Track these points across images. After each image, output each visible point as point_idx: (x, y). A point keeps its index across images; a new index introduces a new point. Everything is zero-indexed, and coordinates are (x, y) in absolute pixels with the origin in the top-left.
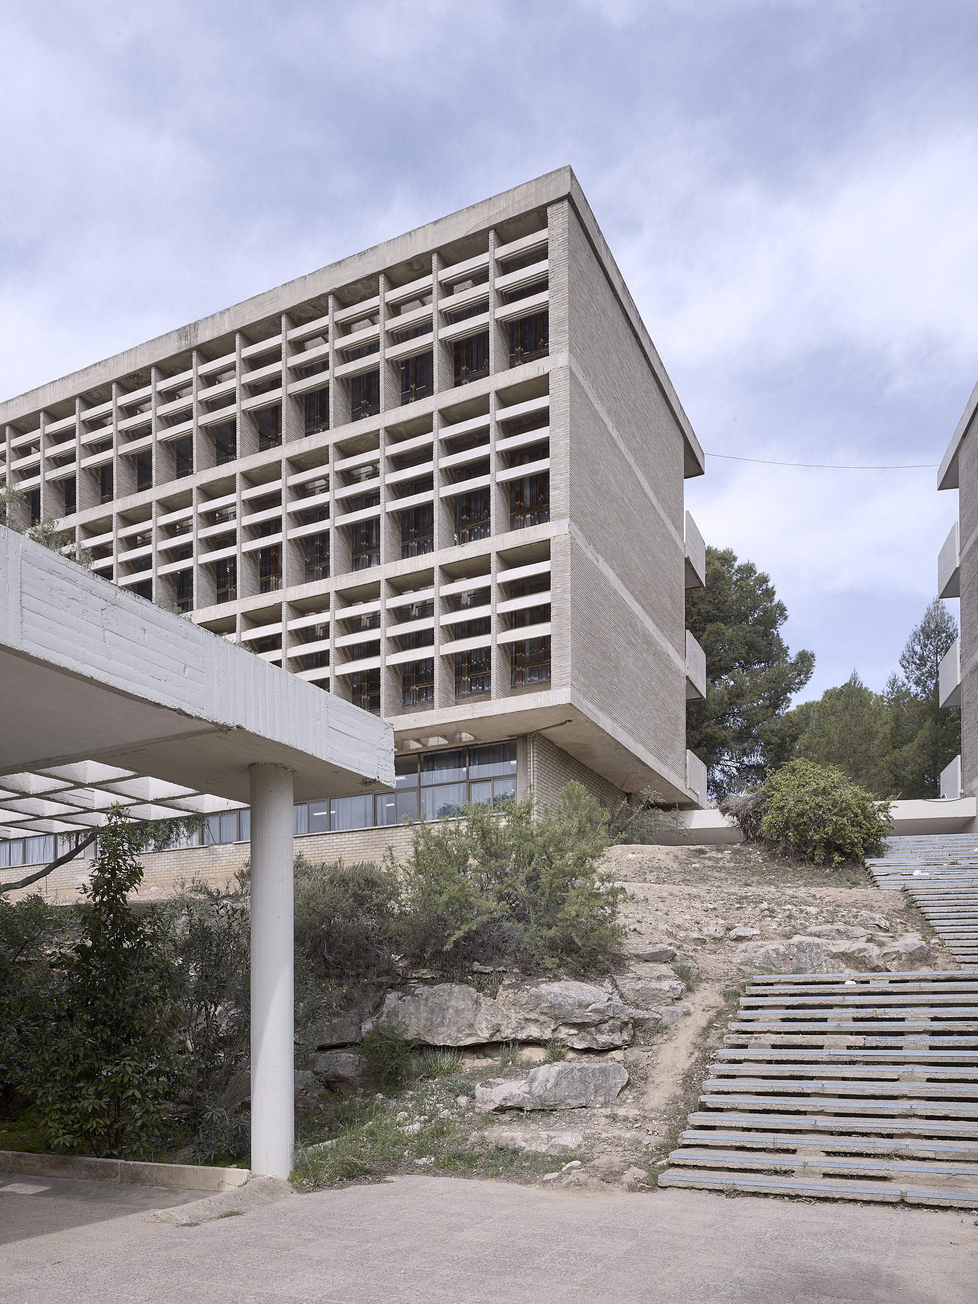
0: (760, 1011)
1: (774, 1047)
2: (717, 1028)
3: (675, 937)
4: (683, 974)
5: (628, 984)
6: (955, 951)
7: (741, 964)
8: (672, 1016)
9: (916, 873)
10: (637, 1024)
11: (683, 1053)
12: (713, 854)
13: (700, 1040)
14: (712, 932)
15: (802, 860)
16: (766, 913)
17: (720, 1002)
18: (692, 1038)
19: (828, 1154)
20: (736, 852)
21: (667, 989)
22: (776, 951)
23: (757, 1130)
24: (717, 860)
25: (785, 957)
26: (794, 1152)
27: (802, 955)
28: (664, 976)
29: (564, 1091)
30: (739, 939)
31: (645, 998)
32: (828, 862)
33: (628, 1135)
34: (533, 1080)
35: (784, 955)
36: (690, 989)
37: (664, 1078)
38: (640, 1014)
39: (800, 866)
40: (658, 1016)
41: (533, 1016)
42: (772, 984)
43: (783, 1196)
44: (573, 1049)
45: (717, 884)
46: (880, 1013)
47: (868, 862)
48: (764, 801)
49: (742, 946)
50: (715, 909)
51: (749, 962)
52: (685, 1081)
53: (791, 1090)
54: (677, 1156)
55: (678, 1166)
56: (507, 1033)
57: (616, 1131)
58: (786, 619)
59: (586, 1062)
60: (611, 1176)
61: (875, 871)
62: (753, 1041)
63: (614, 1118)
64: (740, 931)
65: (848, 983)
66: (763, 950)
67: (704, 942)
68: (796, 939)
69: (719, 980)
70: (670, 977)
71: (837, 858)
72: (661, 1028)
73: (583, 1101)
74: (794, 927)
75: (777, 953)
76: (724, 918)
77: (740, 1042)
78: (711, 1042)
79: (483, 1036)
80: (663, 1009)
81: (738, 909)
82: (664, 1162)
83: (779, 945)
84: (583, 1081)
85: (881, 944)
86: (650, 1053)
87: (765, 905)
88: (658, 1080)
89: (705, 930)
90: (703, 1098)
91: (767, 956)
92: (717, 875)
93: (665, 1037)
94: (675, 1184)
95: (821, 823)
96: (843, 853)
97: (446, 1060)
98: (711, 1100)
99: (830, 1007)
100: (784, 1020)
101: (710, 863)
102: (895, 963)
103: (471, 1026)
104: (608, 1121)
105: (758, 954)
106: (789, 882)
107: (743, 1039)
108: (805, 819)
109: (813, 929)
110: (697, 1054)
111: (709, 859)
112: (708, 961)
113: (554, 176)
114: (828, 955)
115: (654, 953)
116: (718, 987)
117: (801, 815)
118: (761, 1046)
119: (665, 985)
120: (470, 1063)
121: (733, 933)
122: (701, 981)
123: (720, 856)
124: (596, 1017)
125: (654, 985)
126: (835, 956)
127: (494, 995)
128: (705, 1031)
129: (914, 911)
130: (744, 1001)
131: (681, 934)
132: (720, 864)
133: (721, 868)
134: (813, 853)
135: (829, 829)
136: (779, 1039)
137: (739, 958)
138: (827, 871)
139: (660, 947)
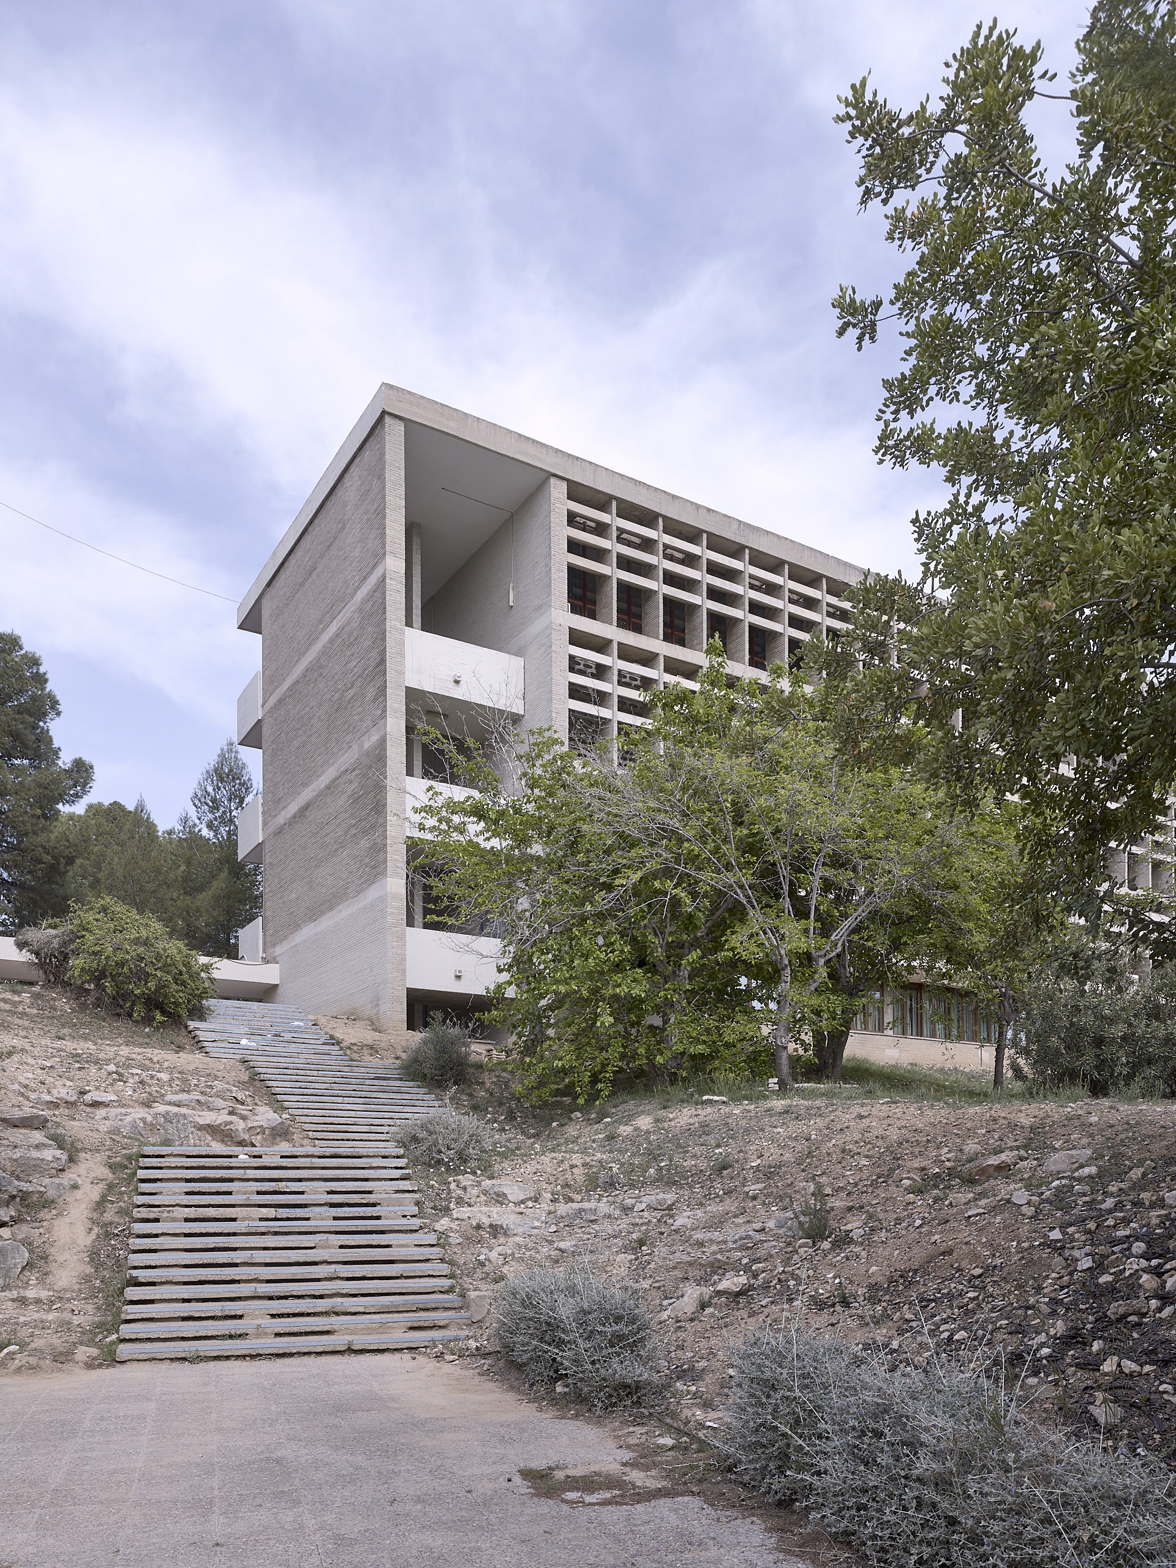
0: (159, 1184)
1: (187, 1220)
2: (112, 1202)
3: (28, 1099)
4: (59, 1142)
5: (3, 1152)
6: (307, 1127)
7: (109, 1132)
8: (58, 1188)
9: (244, 1042)
10: (24, 1196)
11: (81, 1228)
12: (9, 996)
13: (95, 1216)
14: (63, 1095)
15: (118, 1015)
16: (115, 1076)
17: (107, 1173)
18: (85, 1213)
19: (273, 1316)
20: (36, 996)
21: (50, 1158)
22: (143, 1120)
23: (198, 1300)
24: (15, 1004)
25: (152, 1127)
26: (241, 1317)
27: (169, 1126)
28: (43, 1144)
30: (96, 1104)
31: (25, 1169)
32: (148, 1020)
33: (50, 1317)
35: (152, 1124)
36: (71, 1160)
37: (66, 1256)
38: (25, 1186)
39: (117, 1020)
40: (42, 1189)
42: (163, 1156)
43: (244, 1357)
46: (282, 1186)
47: (192, 1025)
48: (72, 941)
49: (101, 1112)
50: (52, 1067)
51: (116, 1131)
52: (92, 1260)
53: (220, 1261)
54: (126, 1330)
55: (130, 1340)
57: (32, 1314)
60: (62, 1358)
61: (202, 1036)
62: (165, 1215)
63: (23, 1301)
64: (94, 1096)
65: (241, 1157)
66: (129, 1119)
67: (59, 1106)
68: (158, 1108)
69: (98, 1151)
70: (50, 1146)
71: (159, 1017)
72: (47, 1203)
74: (150, 1094)
75: (145, 1123)
76: (70, 1080)
77: (152, 1216)
78: (108, 1216)
80: (47, 1181)
81: (80, 1069)
82: (114, 1337)
83: (139, 1113)
85: (244, 1118)
86: (41, 1230)
87: (112, 1068)
88: (60, 1259)
89: (55, 1092)
90: (135, 1273)
91: (135, 1125)
92: (19, 1022)
93: (54, 1212)
94: (135, 1357)
95: (143, 976)
96: (164, 1012)
98: (142, 1275)
99: (231, 1180)
100: (187, 1193)
101: (7, 1007)
102: (259, 1137)
104: (15, 1305)
105: (125, 1123)
106: (108, 1039)
107: (153, 1213)
108: (125, 971)
109: (168, 1098)
110: (96, 1230)
111: (5, 1001)
112: (76, 1128)
114: (195, 1127)
115: (24, 1118)
116: (100, 1157)
117: (123, 964)
118: (174, 1220)
119: (48, 1154)
121: (88, 1098)
122: (77, 1150)
123: (17, 998)
125: (35, 1154)
126: (201, 1128)
128: (100, 1205)
129: (258, 1084)
130: (142, 1174)
131: (33, 1096)
132: (20, 1009)
133: (23, 1015)
134: (132, 1008)
135: (152, 985)
136: (191, 1213)
137: (104, 1127)
138: (147, 1030)
139: (28, 1111)
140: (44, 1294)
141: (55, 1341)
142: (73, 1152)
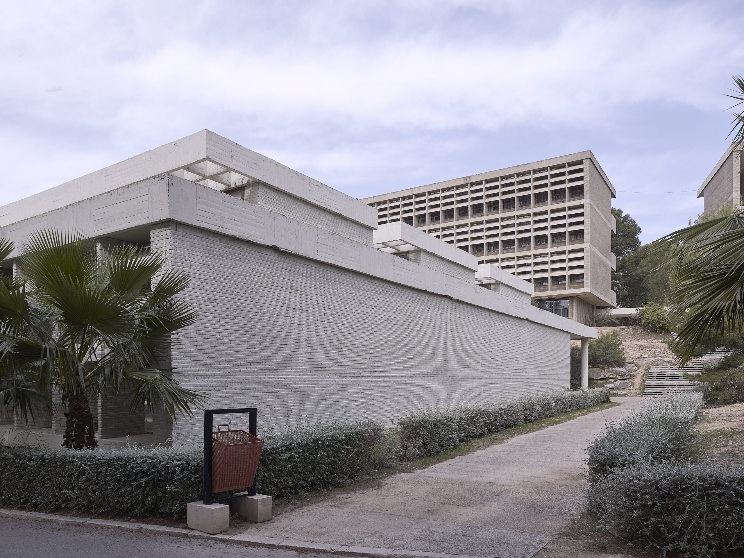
0: (653, 373)
1: (657, 379)
3: (631, 358)
4: (636, 366)
5: (627, 368)
8: (636, 374)
10: (631, 375)
11: (639, 380)
12: (627, 329)
14: (638, 356)
15: (653, 332)
16: (649, 351)
17: (644, 371)
18: (640, 377)
20: (633, 329)
22: (653, 361)
23: (655, 390)
25: (655, 362)
27: (658, 361)
29: (620, 386)
30: (644, 358)
31: (630, 370)
32: (661, 333)
33: (634, 391)
34: (615, 384)
36: (638, 369)
37: (637, 384)
38: (630, 373)
39: (653, 333)
40: (634, 374)
41: (612, 374)
42: (654, 368)
44: (619, 379)
45: (630, 339)
47: (672, 332)
48: (642, 315)
49: (645, 359)
50: (636, 350)
51: (647, 363)
52: (640, 384)
54: (644, 393)
56: (607, 376)
57: (631, 391)
58: (641, 232)
59: (622, 381)
60: (635, 396)
61: (674, 336)
63: (630, 390)
64: (644, 356)
65: (669, 368)
66: (650, 360)
67: (636, 358)
68: (657, 358)
70: (634, 366)
71: (663, 332)
72: (634, 376)
73: (624, 387)
74: (656, 355)
76: (639, 353)
78: (644, 378)
79: (603, 377)
80: (634, 372)
81: (642, 350)
83: (652, 359)
84: (624, 384)
85: (675, 359)
86: (633, 380)
87: (648, 349)
89: (636, 356)
91: (651, 362)
92: (629, 336)
93: (636, 377)
94: (646, 397)
95: (659, 322)
96: (665, 330)
97: (595, 381)
98: (648, 386)
99: (666, 372)
100: (657, 374)
101: (627, 333)
103: (600, 375)
106: (650, 339)
107: (651, 377)
108: (654, 322)
110: (642, 380)
111: (626, 331)
112: (639, 363)
113: (585, 152)
116: (643, 368)
117: (654, 320)
118: (654, 379)
119: (634, 368)
120: (599, 382)
121: (642, 356)
123: (629, 330)
124: (624, 374)
125: (632, 368)
126: (665, 362)
127: (604, 370)
128: (643, 376)
130: (650, 371)
131: (632, 357)
132: (630, 333)
133: (631, 334)
134: (656, 330)
135: (661, 325)
136: (657, 377)
137: (645, 362)
138: (660, 335)
139: (631, 361)
140: (633, 389)
141: (635, 394)
142: (638, 367)
